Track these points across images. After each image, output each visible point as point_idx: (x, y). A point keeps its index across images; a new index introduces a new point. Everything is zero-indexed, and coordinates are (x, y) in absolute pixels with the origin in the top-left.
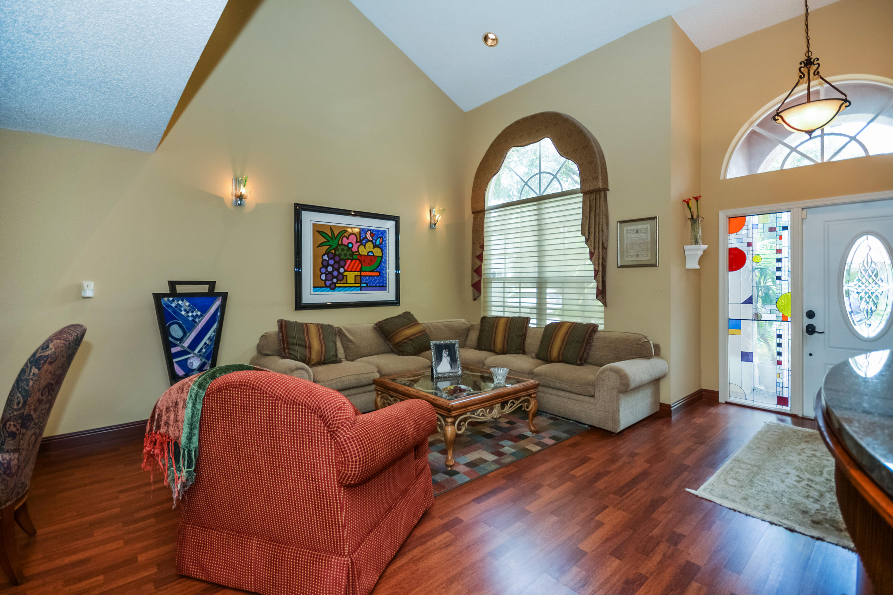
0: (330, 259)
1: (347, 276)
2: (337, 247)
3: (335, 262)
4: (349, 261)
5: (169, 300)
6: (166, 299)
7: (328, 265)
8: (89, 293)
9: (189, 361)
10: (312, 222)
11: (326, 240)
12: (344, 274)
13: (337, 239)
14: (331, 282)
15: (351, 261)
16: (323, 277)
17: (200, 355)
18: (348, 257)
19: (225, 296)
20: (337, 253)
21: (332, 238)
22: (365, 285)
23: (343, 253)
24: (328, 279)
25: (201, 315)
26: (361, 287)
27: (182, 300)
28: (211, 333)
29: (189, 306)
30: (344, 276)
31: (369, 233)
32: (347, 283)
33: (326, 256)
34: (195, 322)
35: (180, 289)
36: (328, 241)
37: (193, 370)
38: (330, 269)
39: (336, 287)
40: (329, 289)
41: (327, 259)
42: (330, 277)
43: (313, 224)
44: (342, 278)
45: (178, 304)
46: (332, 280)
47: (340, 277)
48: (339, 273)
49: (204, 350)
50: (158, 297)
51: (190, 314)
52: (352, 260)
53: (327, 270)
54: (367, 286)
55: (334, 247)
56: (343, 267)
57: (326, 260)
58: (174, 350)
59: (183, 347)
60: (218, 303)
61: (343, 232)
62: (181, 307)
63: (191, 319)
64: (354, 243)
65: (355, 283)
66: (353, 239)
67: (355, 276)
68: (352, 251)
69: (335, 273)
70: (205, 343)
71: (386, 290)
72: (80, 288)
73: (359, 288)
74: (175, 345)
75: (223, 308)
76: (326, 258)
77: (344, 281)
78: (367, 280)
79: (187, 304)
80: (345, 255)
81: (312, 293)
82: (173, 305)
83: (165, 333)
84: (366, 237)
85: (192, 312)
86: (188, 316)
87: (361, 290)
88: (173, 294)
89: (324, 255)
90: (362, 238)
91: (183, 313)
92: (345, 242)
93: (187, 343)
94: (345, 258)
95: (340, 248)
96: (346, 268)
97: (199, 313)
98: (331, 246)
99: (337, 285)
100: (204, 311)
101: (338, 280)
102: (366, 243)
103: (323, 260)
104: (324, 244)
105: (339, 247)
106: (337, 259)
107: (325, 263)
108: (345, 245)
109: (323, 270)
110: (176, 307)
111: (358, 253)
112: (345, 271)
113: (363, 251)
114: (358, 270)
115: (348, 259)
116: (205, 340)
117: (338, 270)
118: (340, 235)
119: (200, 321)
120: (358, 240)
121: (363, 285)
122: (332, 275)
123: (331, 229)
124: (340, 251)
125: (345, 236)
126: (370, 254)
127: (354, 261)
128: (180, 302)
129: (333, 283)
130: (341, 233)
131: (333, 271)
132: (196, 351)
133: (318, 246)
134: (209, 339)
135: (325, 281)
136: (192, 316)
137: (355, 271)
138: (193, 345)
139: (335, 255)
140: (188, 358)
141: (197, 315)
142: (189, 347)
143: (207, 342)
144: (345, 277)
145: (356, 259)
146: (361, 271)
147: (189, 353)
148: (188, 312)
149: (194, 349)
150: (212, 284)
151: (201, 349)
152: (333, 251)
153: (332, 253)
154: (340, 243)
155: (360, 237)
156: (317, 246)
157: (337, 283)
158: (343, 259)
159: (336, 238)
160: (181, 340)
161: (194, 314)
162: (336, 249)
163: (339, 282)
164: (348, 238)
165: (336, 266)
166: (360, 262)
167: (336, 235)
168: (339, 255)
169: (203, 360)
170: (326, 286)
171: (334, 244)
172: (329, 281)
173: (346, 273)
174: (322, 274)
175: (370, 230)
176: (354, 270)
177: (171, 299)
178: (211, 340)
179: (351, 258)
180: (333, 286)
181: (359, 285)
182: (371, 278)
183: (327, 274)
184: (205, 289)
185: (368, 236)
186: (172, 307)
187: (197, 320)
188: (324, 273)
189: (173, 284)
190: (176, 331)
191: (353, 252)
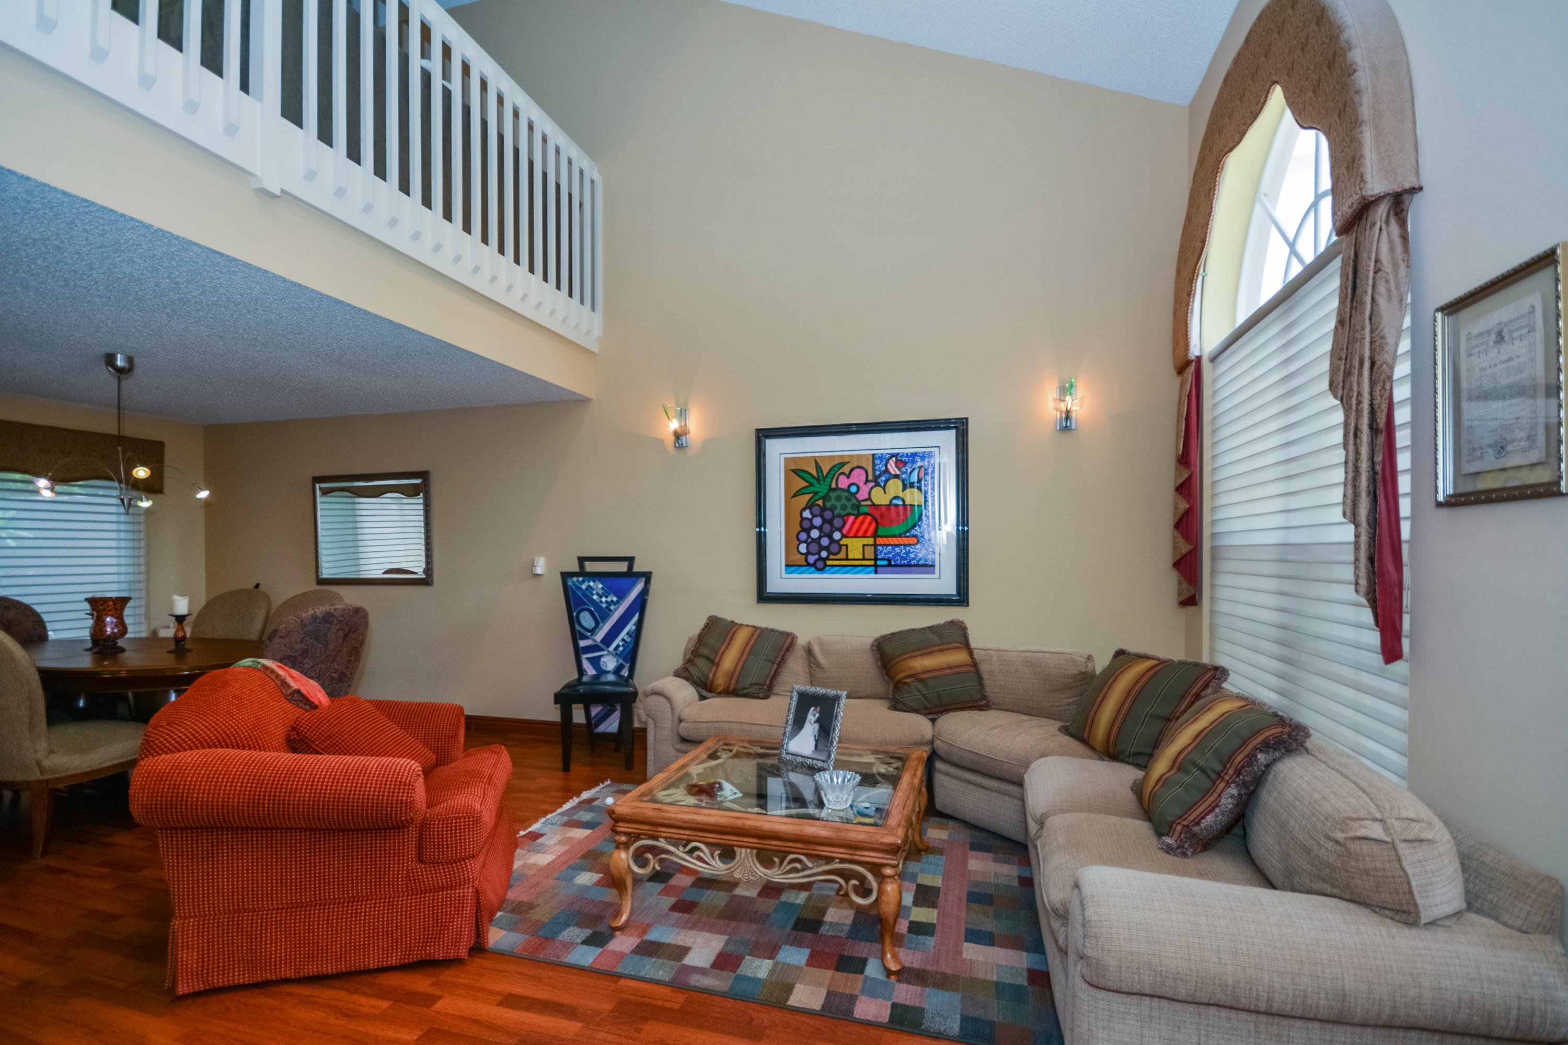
0: (814, 516)
1: (846, 546)
2: (827, 494)
3: (824, 521)
4: (852, 518)
5: (578, 581)
6: (575, 579)
7: (813, 527)
8: (539, 571)
9: (602, 659)
10: (783, 457)
11: (807, 484)
12: (841, 543)
13: (828, 480)
14: (817, 557)
15: (856, 519)
16: (803, 548)
17: (616, 654)
18: (849, 510)
19: (647, 576)
20: (828, 505)
21: (818, 480)
22: (885, 563)
23: (839, 504)
24: (811, 550)
25: (618, 602)
26: (876, 566)
27: (594, 581)
28: (631, 627)
29: (602, 588)
30: (841, 546)
31: (892, 462)
32: (847, 559)
33: (808, 511)
34: (610, 610)
35: (590, 567)
36: (811, 485)
37: (608, 672)
38: (815, 534)
39: (826, 566)
40: (813, 569)
41: (810, 517)
42: (814, 548)
43: (786, 459)
44: (835, 548)
45: (589, 586)
46: (819, 553)
47: (834, 548)
48: (832, 541)
49: (621, 649)
50: (565, 576)
51: (604, 599)
52: (857, 516)
53: (809, 536)
54: (889, 565)
55: (822, 495)
56: (840, 529)
57: (807, 519)
58: (583, 643)
59: (594, 640)
60: (640, 586)
61: (840, 466)
62: (593, 589)
63: (604, 606)
64: (861, 484)
65: (864, 559)
66: (858, 476)
67: (864, 546)
68: (856, 499)
69: (825, 542)
70: (623, 640)
71: (933, 573)
72: (533, 565)
73: (873, 568)
74: (585, 638)
75: (645, 592)
76: (807, 514)
77: (842, 555)
78: (889, 553)
79: (600, 586)
80: (844, 507)
81: (784, 575)
82: (584, 587)
83: (573, 621)
84: (887, 471)
85: (607, 597)
86: (601, 602)
87: (876, 572)
88: (582, 573)
89: (804, 509)
90: (877, 473)
91: (595, 597)
92: (843, 482)
93: (599, 636)
94: (843, 513)
95: (833, 495)
96: (845, 531)
97: (615, 599)
98: (816, 493)
99: (829, 563)
100: (621, 596)
101: (830, 553)
102: (886, 482)
103: (803, 519)
104: (804, 491)
105: (831, 494)
106: (828, 515)
107: (806, 525)
108: (843, 490)
109: (803, 536)
110: (587, 589)
111: (869, 503)
112: (844, 536)
113: (880, 497)
114: (869, 533)
115: (849, 514)
116: (623, 634)
117: (830, 536)
118: (832, 472)
119: (616, 610)
120: (870, 477)
121: (879, 563)
122: (819, 544)
123: (816, 463)
124: (833, 502)
125: (843, 473)
126: (895, 502)
127: (860, 518)
128: (592, 584)
129: (821, 559)
130: (836, 469)
131: (820, 537)
132: (612, 648)
133: (794, 496)
134: (628, 634)
135: (806, 555)
136: (606, 602)
137: (864, 536)
138: (608, 639)
139: (823, 509)
140: (601, 656)
141: (612, 601)
142: (602, 641)
143: (626, 638)
144: (844, 548)
145: (866, 514)
146: (875, 535)
147: (602, 650)
148: (601, 597)
149: (608, 645)
150: (630, 560)
151: (618, 646)
152: (820, 502)
153: (818, 505)
154: (833, 486)
155: (874, 470)
156: (792, 495)
157: (827, 558)
158: (839, 516)
159: (825, 478)
160: (593, 631)
161: (609, 599)
162: (825, 498)
163: (831, 557)
164: (848, 477)
165: (827, 528)
166: (874, 519)
167: (825, 474)
168: (832, 509)
169: (620, 661)
170: (809, 565)
171: (823, 489)
172: (813, 554)
173: (844, 541)
174: (801, 542)
175: (892, 456)
176: (861, 533)
177: (581, 579)
178: (631, 636)
179: (855, 512)
180: (820, 564)
181: (872, 563)
182: (897, 550)
183: (809, 542)
184: (622, 567)
185: (892, 468)
186: (581, 589)
187: (612, 608)
188: (805, 542)
189: (582, 560)
190: (586, 620)
191: (859, 501)
